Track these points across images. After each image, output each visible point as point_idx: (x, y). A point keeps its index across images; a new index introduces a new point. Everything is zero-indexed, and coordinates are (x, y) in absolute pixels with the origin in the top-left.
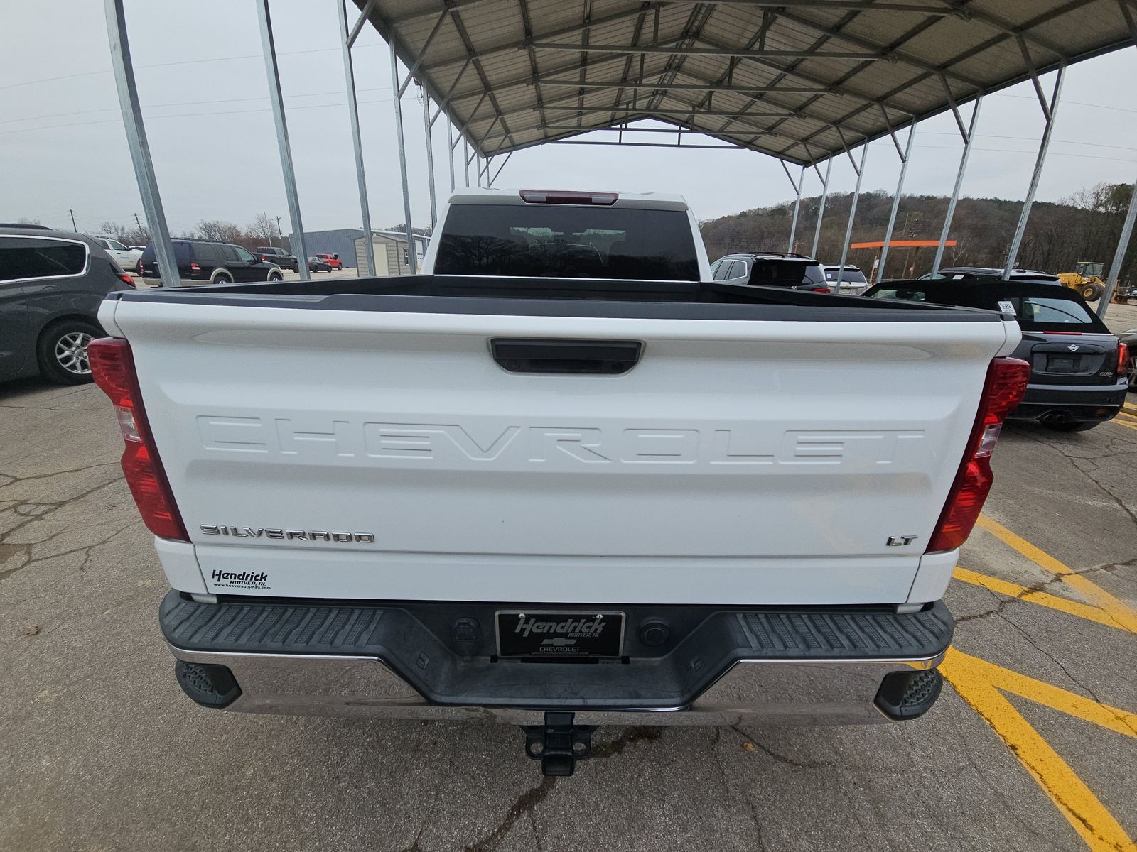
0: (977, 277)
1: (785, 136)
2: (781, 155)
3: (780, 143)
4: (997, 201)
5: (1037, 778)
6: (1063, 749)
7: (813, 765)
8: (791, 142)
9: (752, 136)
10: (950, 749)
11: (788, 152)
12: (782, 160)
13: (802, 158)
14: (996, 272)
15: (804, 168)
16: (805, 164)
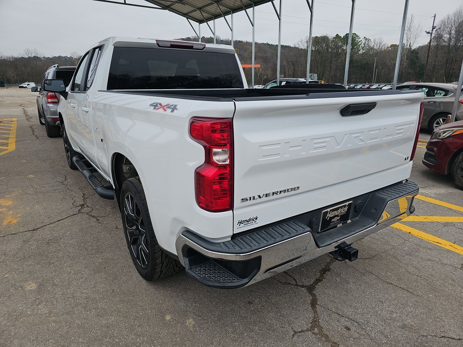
0: (291, 82)
1: (189, 5)
2: (186, 15)
3: (186, 9)
4: (268, 44)
5: (420, 237)
6: (420, 229)
7: (374, 256)
8: (193, 9)
9: (170, 3)
10: (398, 239)
11: (190, 14)
12: (187, 18)
13: (198, 18)
14: (298, 80)
15: (199, 24)
16: (200, 22)
